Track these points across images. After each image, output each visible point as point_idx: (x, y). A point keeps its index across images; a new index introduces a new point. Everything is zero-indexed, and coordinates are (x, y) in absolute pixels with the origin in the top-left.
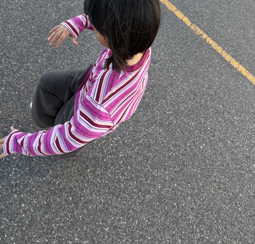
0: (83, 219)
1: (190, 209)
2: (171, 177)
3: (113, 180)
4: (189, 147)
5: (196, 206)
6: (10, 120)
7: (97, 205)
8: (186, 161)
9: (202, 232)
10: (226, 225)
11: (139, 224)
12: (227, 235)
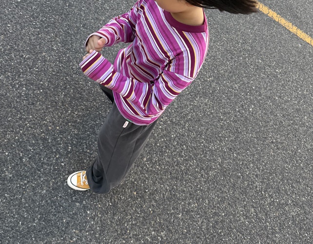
0: (154, 211)
1: (255, 177)
2: (228, 148)
3: (172, 164)
4: (239, 111)
5: (259, 172)
6: (44, 124)
7: (163, 194)
8: (239, 127)
9: (271, 197)
10: (292, 183)
11: (209, 202)
12: (295, 193)
